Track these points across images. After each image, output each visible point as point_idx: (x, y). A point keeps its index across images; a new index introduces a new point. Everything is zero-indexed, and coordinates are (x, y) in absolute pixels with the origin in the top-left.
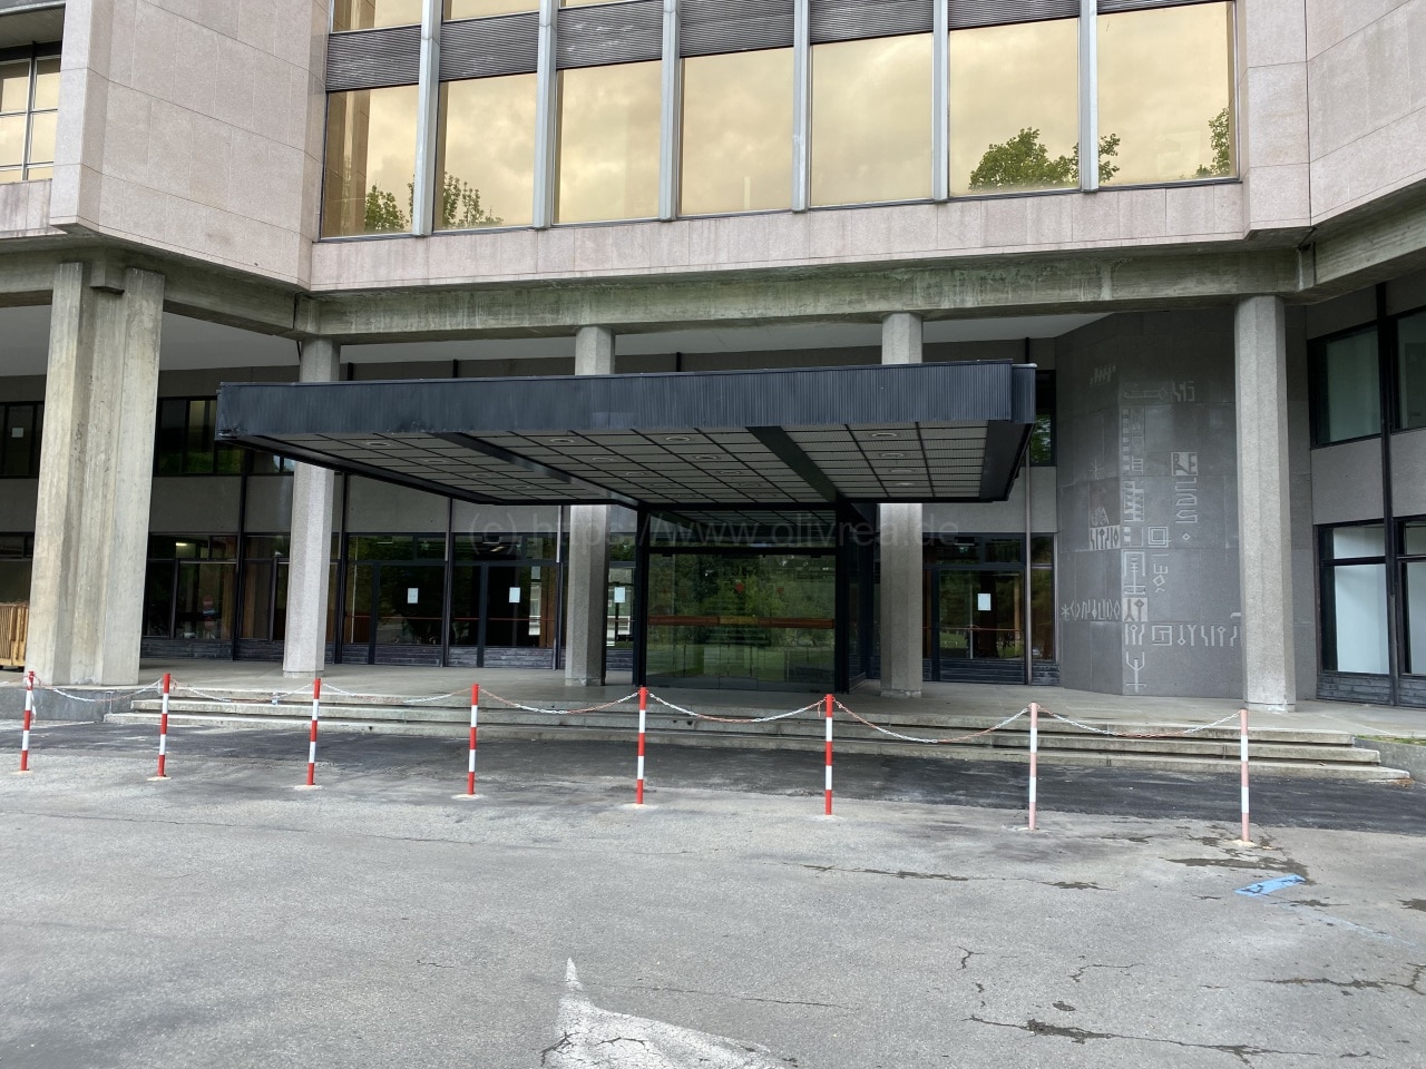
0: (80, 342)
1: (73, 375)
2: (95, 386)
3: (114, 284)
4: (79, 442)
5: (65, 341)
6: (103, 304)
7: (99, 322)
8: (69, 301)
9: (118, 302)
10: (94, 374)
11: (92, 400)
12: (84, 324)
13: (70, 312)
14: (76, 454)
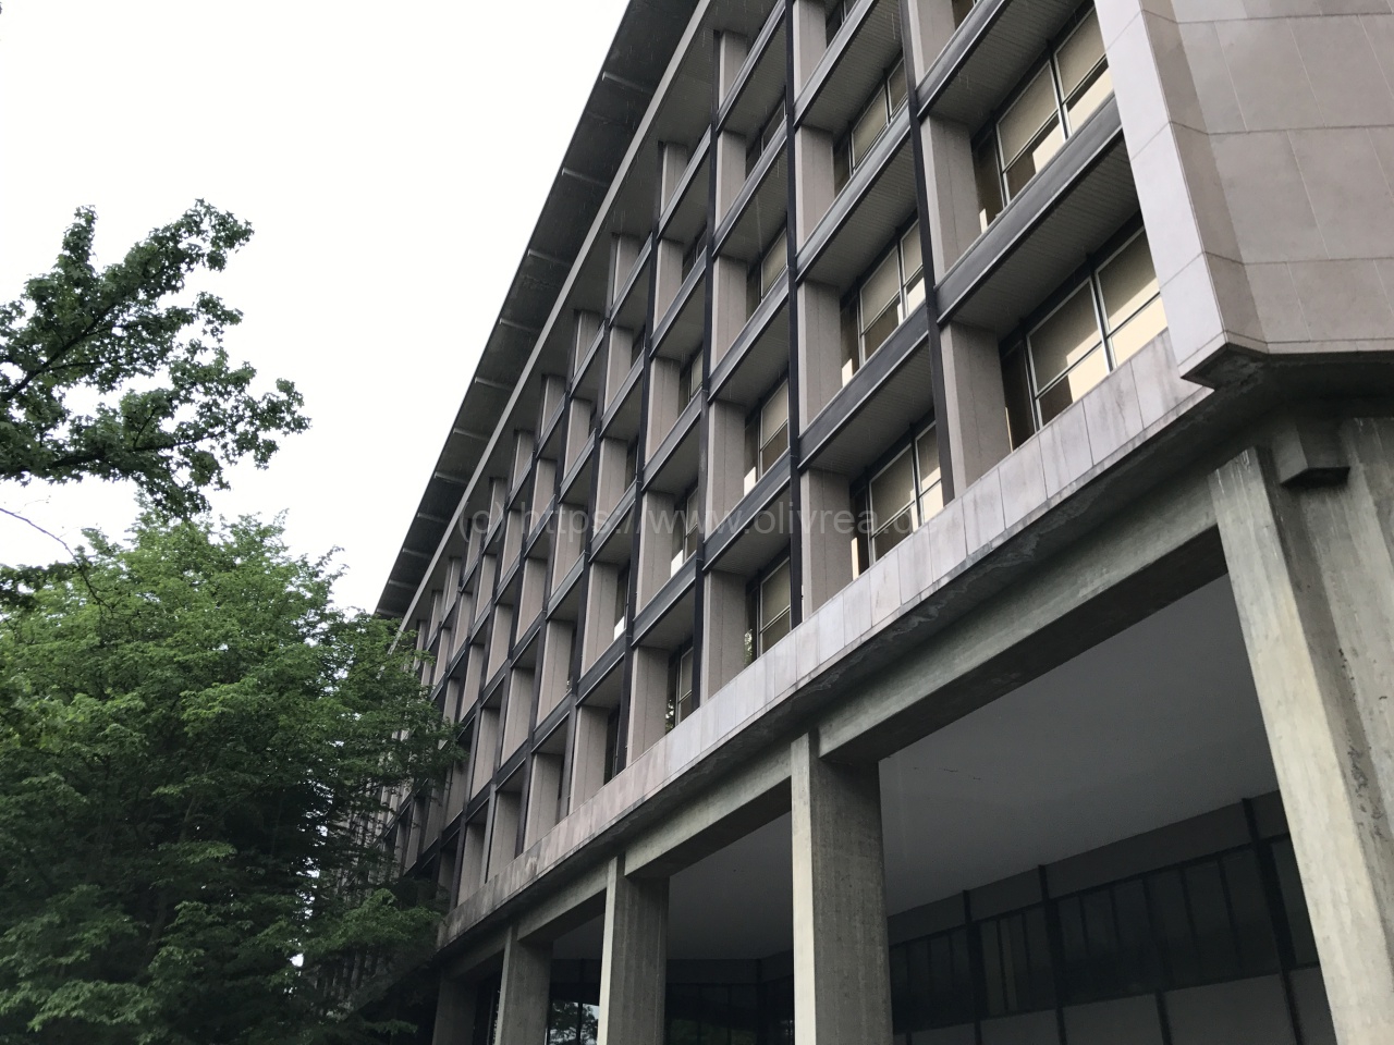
0: (1297, 586)
1: (1305, 653)
2: (1355, 668)
3: (1325, 461)
4: (1363, 791)
5: (1267, 594)
6: (1315, 508)
7: (1318, 545)
8: (1250, 523)
9: (1343, 498)
10: (1345, 645)
11: (1359, 699)
12: (1293, 552)
13: (1259, 540)
14: (1367, 818)
